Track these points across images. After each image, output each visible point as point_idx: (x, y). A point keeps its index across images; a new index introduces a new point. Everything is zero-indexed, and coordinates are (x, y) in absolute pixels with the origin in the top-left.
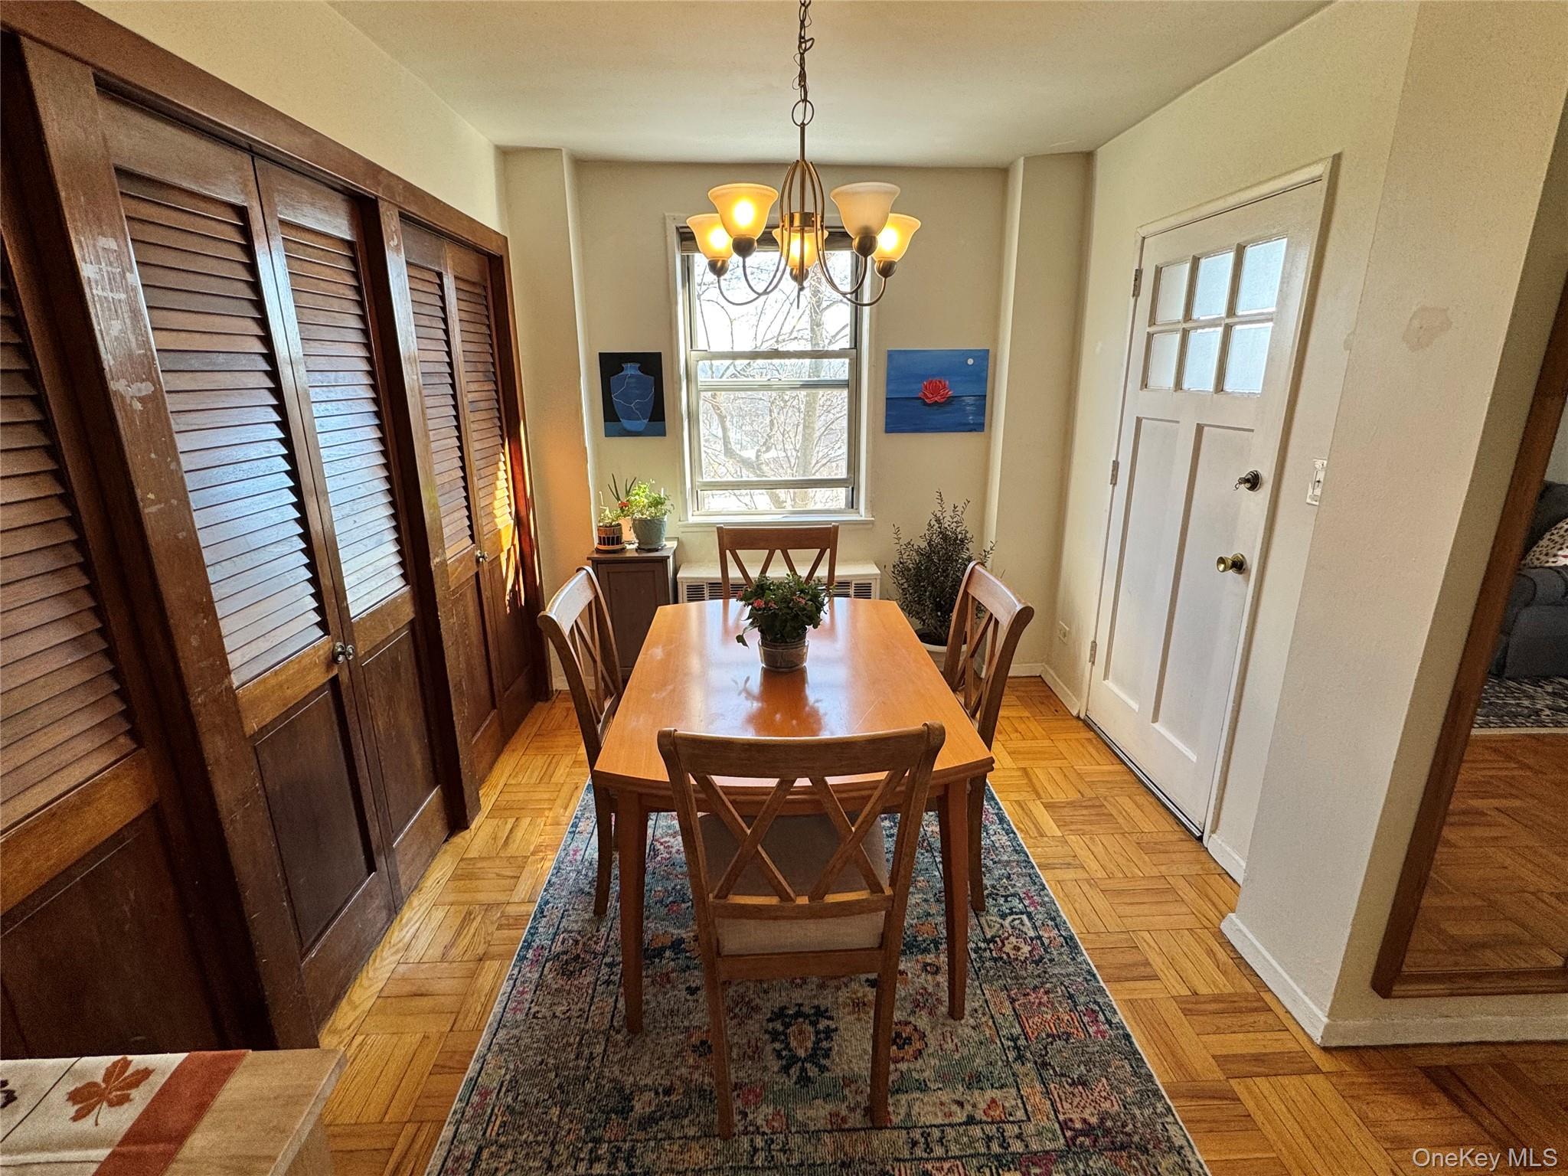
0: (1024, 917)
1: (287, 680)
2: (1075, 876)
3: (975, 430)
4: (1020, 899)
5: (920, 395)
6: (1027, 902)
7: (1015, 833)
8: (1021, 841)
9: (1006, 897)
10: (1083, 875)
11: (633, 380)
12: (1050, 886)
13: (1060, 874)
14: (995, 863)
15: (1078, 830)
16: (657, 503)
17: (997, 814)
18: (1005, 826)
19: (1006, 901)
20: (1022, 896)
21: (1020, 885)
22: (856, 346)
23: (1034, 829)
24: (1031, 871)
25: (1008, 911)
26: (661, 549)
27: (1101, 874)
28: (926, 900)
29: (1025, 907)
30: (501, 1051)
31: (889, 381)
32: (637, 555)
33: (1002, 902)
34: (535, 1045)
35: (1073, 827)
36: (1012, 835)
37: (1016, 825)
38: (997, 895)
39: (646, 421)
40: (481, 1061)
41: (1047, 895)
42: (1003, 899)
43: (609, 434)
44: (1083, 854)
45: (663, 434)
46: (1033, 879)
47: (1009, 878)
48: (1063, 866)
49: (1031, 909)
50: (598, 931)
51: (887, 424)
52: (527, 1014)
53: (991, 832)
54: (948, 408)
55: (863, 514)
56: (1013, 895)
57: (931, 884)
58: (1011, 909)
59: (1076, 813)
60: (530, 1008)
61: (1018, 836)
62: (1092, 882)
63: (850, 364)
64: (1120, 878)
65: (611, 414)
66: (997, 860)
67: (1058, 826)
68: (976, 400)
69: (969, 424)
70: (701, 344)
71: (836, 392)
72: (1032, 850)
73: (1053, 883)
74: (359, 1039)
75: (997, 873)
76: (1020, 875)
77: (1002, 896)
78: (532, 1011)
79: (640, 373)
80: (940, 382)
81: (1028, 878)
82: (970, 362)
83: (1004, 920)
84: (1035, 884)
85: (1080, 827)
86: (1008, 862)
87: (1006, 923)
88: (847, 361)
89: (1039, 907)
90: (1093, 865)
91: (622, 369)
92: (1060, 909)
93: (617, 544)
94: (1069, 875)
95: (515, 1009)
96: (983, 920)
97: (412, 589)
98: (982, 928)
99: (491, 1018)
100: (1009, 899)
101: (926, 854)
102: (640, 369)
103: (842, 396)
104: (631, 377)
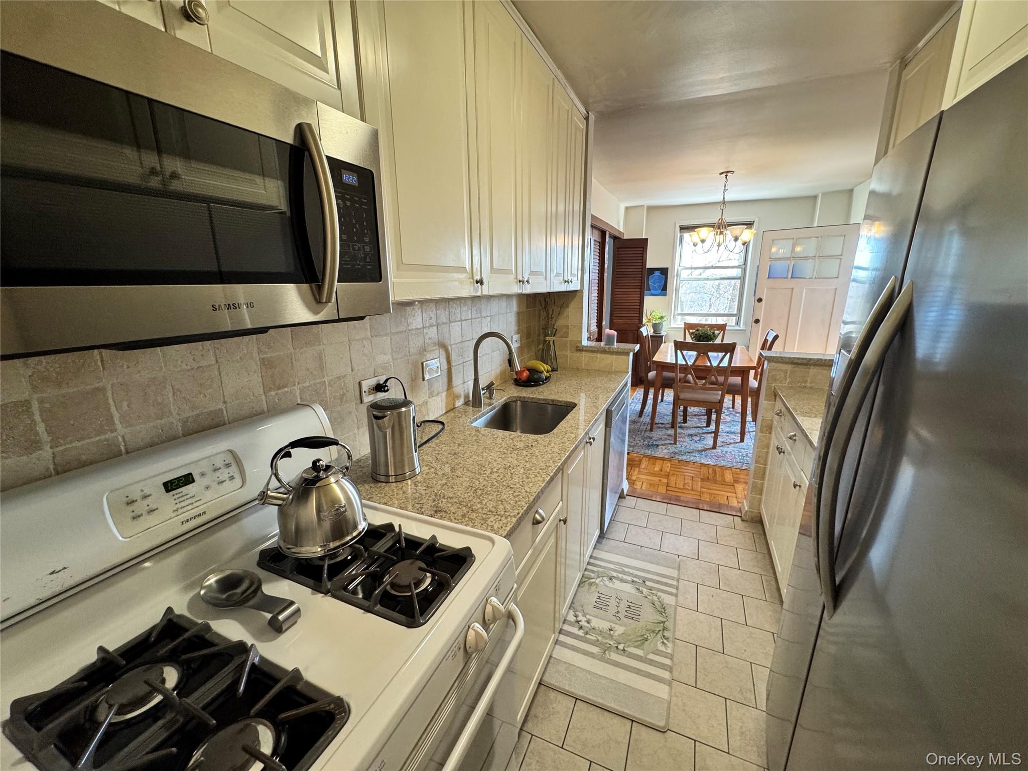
16: (661, 318)
22: (745, 264)
26: (661, 333)
39: (659, 292)
45: (665, 295)
55: (742, 327)
65: (648, 288)
70: (683, 264)
71: (735, 281)
88: (740, 270)
91: (654, 273)
102: (660, 273)
103: (738, 282)
104: (657, 276)
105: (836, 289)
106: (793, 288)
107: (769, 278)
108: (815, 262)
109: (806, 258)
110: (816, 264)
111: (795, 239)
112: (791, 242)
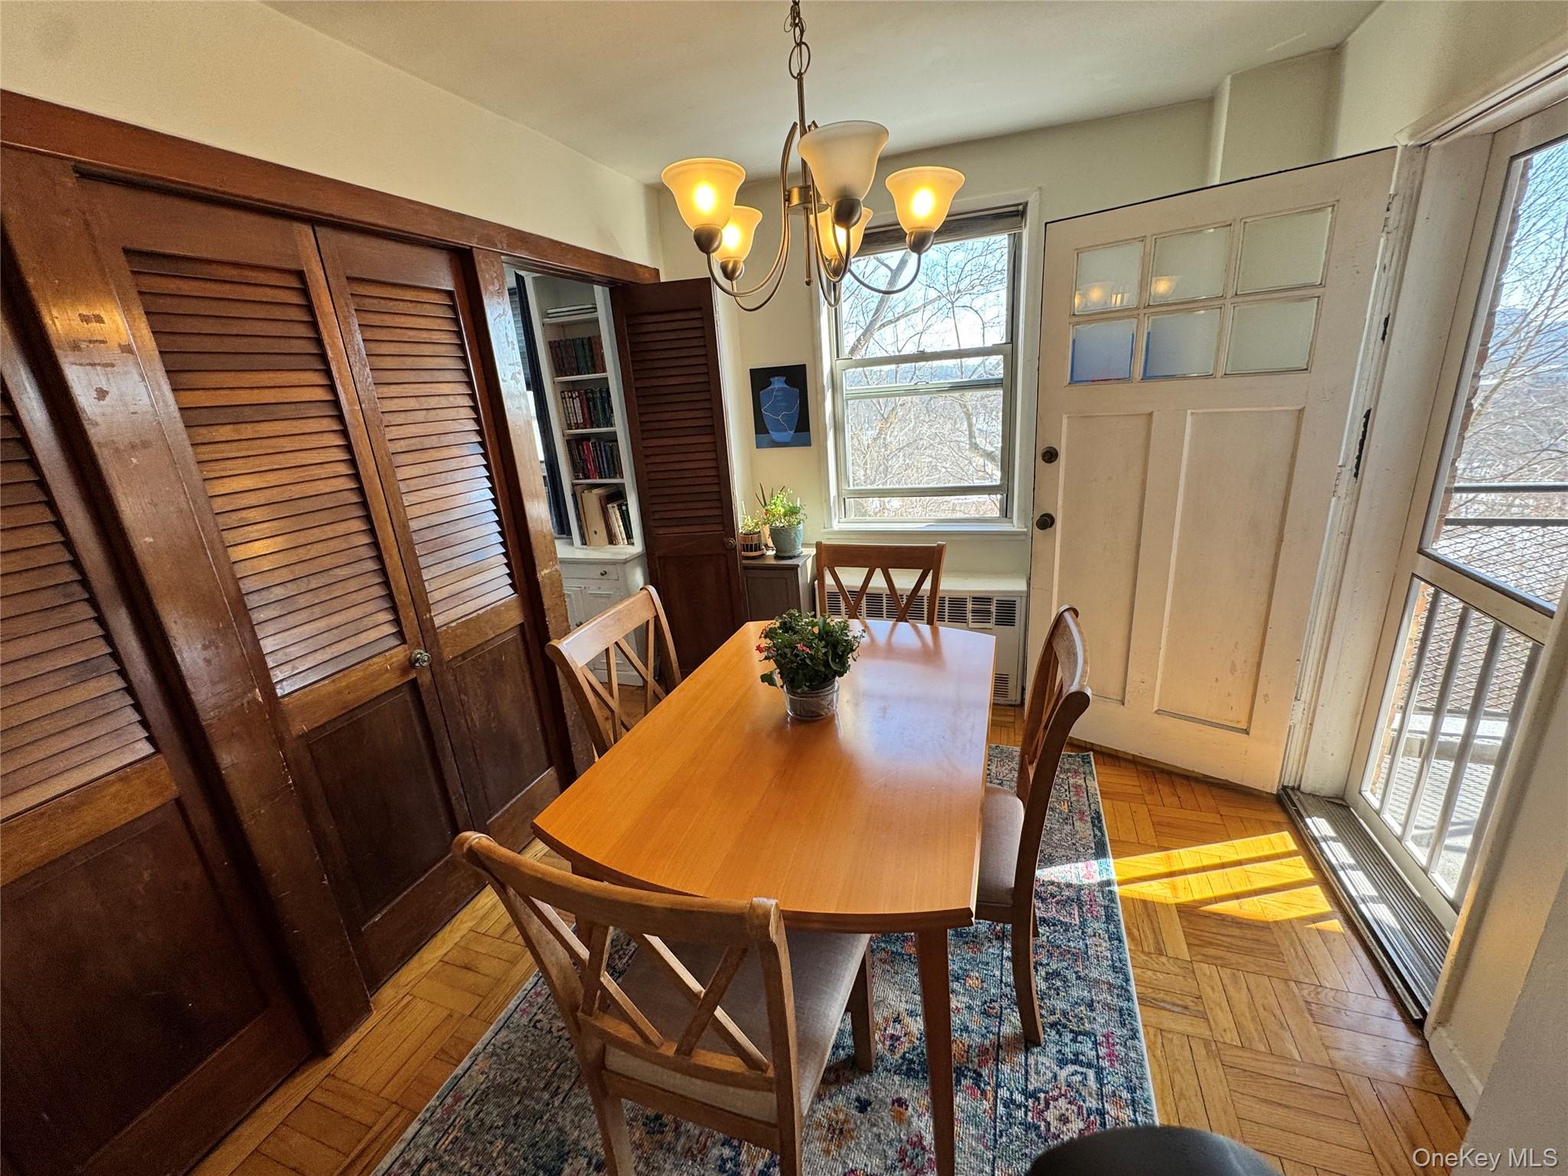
0: (1091, 1074)
1: (347, 686)
2: (1190, 1030)
4: (1095, 1043)
6: (1102, 1051)
7: (1120, 941)
8: (1128, 955)
9: (1077, 1034)
10: (1203, 1031)
11: (780, 393)
12: (1147, 1034)
13: (1168, 1021)
14: (1079, 978)
15: (1216, 958)
16: (792, 512)
17: (1106, 907)
18: (1112, 927)
19: (1074, 1040)
20: (1100, 1039)
21: (1101, 1023)
22: (1012, 340)
23: (1151, 941)
24: (1125, 1005)
25: (1070, 1056)
26: (798, 556)
27: (1232, 1037)
28: (970, 1008)
29: (1098, 1057)
30: (493, 1054)
32: (775, 562)
33: (1067, 1040)
34: (520, 1059)
35: (1211, 951)
36: (1116, 943)
37: (1127, 928)
38: (1065, 1026)
39: (792, 432)
40: (473, 1059)
41: (1135, 1048)
42: (1071, 1036)
43: (759, 445)
44: (1214, 996)
45: (807, 443)
46: (1124, 1016)
47: (1090, 1006)
48: (1175, 1009)
49: (1105, 1063)
50: (628, 944)
52: (530, 1020)
53: (1090, 931)
56: (1085, 1034)
57: (985, 985)
58: (1076, 1055)
59: (1223, 931)
60: (536, 1014)
61: (1127, 947)
62: (1214, 1048)
63: (1005, 362)
64: (1257, 1052)
65: (760, 427)
66: (1082, 974)
67: (1189, 945)
70: (847, 352)
72: (1139, 971)
73: (1152, 1031)
74: (408, 998)
75: (1075, 993)
76: (1108, 1006)
77: (1072, 1031)
78: (537, 1018)
79: (786, 386)
81: (1116, 1015)
83: (1061, 1068)
84: (1123, 1025)
85: (1220, 953)
86: (1097, 982)
87: (1063, 1074)
88: (1001, 357)
89: (1117, 1065)
90: (1224, 1019)
91: (770, 384)
92: (1149, 1075)
93: (756, 551)
94: (1182, 1024)
95: (524, 1011)
96: (1031, 1061)
97: (521, 596)
98: (1027, 1072)
99: (503, 1014)
100: (1079, 1038)
101: (994, 942)
102: (786, 382)
103: (997, 396)
104: (778, 390)
105: (1302, 411)
106: (1151, 414)
107: (1073, 381)
108: (1222, 317)
109: (1185, 306)
110: (1229, 323)
111: (1149, 242)
112: (1136, 251)
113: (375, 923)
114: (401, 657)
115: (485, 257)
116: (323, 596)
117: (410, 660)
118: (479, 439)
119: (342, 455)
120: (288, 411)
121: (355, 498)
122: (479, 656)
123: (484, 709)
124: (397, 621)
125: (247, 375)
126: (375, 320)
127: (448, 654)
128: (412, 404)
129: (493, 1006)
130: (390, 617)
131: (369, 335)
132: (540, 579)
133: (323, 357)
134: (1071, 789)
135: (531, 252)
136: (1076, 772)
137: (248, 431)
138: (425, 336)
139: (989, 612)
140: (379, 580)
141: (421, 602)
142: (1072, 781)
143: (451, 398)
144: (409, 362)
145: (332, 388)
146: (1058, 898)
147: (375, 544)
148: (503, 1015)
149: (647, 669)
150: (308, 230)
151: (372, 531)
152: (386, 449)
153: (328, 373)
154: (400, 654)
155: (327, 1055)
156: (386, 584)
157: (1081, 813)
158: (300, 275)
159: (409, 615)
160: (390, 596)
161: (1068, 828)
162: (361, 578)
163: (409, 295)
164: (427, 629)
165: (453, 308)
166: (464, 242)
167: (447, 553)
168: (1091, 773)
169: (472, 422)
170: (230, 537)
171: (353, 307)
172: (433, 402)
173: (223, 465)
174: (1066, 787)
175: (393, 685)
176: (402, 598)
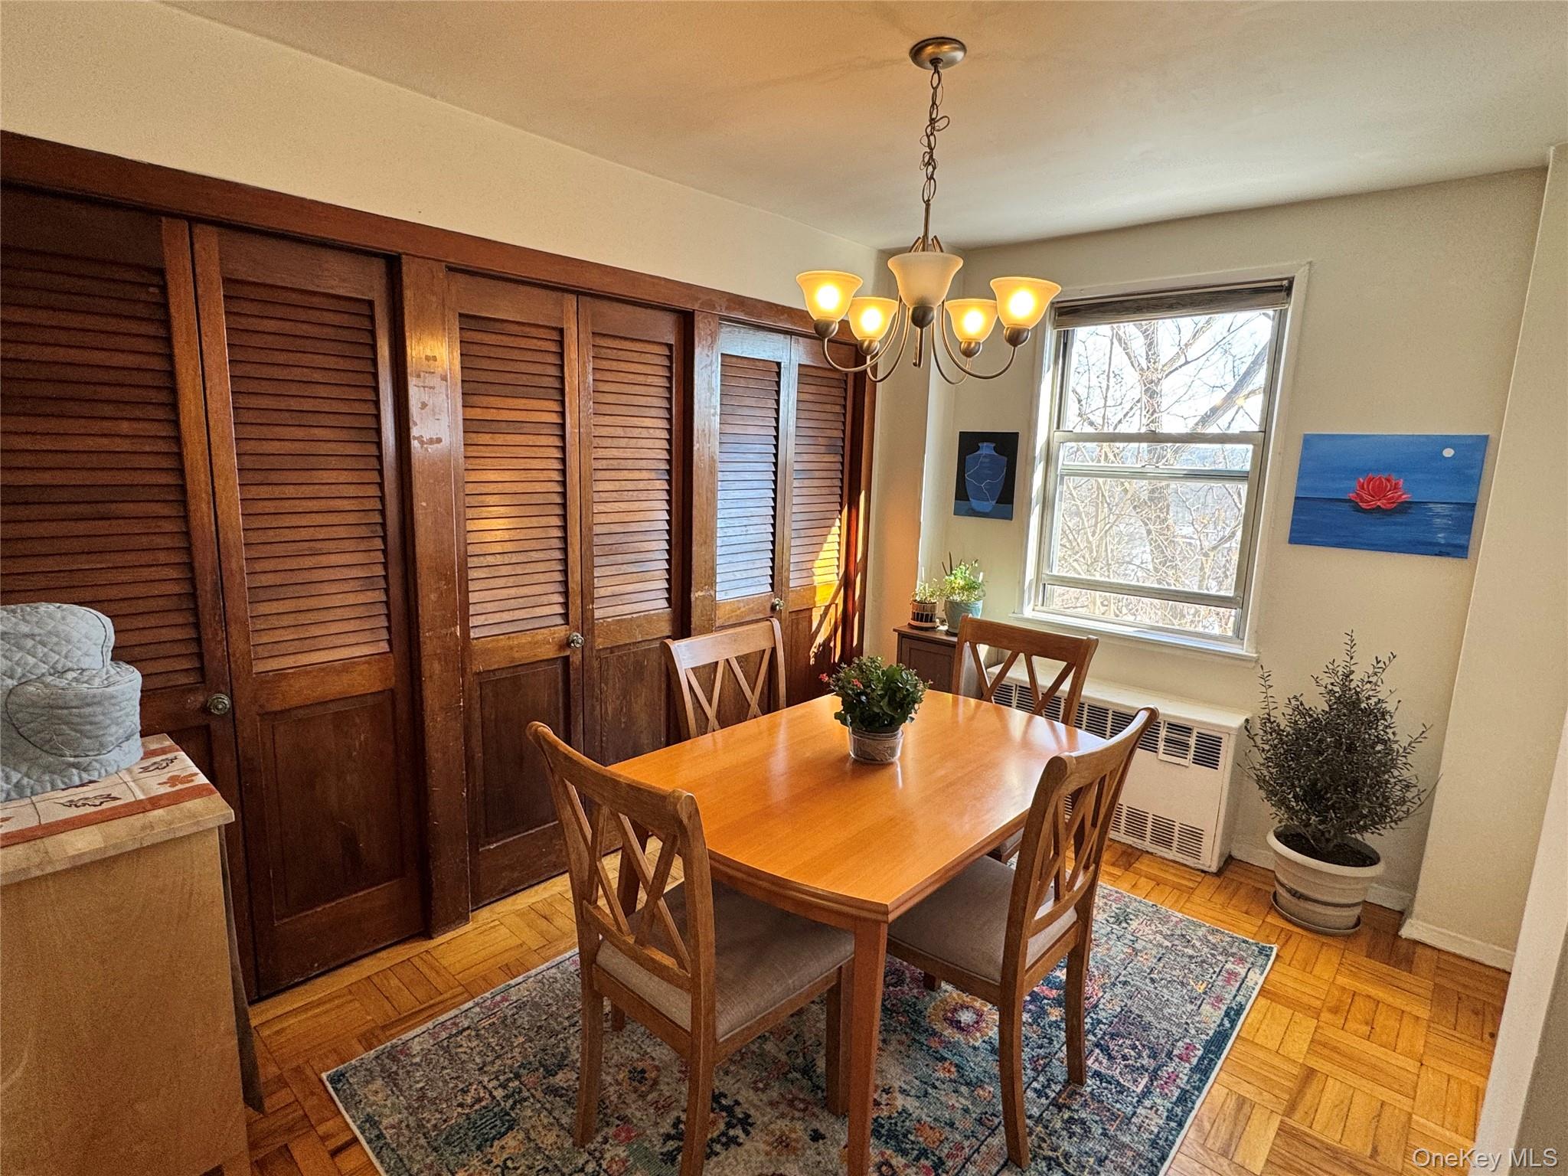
1: (518, 645)
3: (1448, 554)
5: (1352, 495)
7: (1182, 1127)
8: (1180, 1138)
11: (987, 460)
14: (1105, 1135)
16: (971, 587)
18: (1178, 1110)
30: (541, 981)
31: (1302, 474)
32: (945, 638)
34: (558, 992)
36: (1175, 1124)
37: (1198, 1120)
40: (526, 979)
43: (957, 512)
45: (1009, 516)
51: (1292, 531)
53: (1148, 1103)
54: (1399, 519)
55: (1246, 648)
61: (1184, 1132)
63: (1254, 452)
65: (962, 493)
66: (1111, 1134)
68: (1453, 510)
69: (1439, 544)
71: (1231, 486)
79: (994, 453)
80: (1388, 480)
82: (1448, 453)
86: (1124, 1145)
88: (1250, 447)
91: (978, 449)
93: (926, 621)
97: (674, 611)
102: (995, 449)
103: (1242, 489)
104: (985, 457)
113: (489, 850)
114: (563, 634)
115: (705, 318)
116: (519, 570)
117: (568, 639)
118: (668, 467)
119: (557, 465)
120: (528, 428)
121: (558, 500)
122: (625, 655)
123: (618, 702)
124: (566, 605)
125: (510, 400)
126: (605, 364)
127: (600, 643)
128: (620, 432)
129: (553, 951)
130: (561, 600)
131: (598, 376)
132: (693, 599)
133: (562, 391)
134: (1224, 973)
135: (746, 314)
136: (1242, 960)
137: (500, 439)
138: (641, 379)
139: (1187, 745)
140: (561, 568)
141: (587, 595)
142: (1229, 966)
143: (651, 431)
144: (624, 399)
145: (563, 414)
146: (1130, 1062)
147: (565, 539)
148: (559, 959)
149: (753, 693)
150: (573, 298)
151: (564, 528)
152: (591, 466)
153: (563, 403)
154: (562, 632)
155: (431, 938)
156: (565, 572)
157: (1219, 999)
158: (561, 331)
159: (576, 601)
160: (565, 583)
161: (1190, 1007)
162: (548, 563)
163: (638, 346)
164: (587, 618)
165: (670, 358)
166: (689, 306)
167: (619, 558)
168: (1263, 967)
169: (665, 452)
170: (470, 513)
171: (591, 354)
172: (636, 432)
173: (478, 461)
174: (1217, 970)
175: (551, 655)
176: (574, 585)
